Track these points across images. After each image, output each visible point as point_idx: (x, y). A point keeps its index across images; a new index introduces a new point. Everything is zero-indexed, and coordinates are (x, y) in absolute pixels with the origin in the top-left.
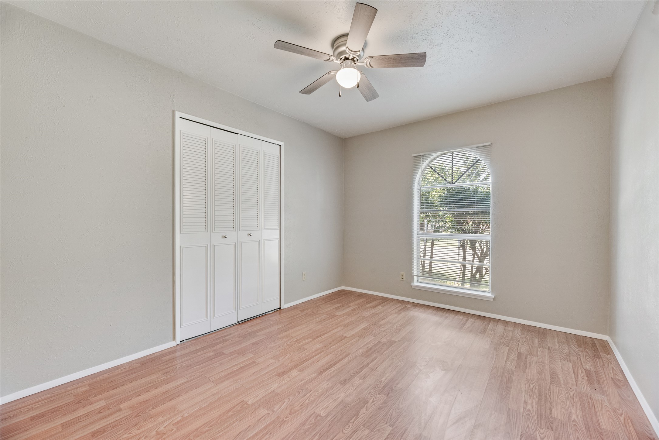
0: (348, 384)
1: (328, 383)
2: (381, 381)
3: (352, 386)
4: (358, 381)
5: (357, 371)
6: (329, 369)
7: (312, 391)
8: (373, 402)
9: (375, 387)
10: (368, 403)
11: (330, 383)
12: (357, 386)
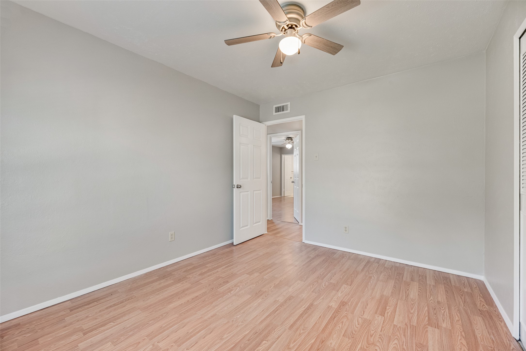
0: (287, 297)
1: (303, 297)
2: (263, 299)
3: (284, 295)
4: (280, 299)
5: (280, 307)
6: (306, 309)
7: (312, 292)
8: (271, 287)
9: (268, 295)
10: (274, 286)
11: (301, 297)
12: (280, 296)
